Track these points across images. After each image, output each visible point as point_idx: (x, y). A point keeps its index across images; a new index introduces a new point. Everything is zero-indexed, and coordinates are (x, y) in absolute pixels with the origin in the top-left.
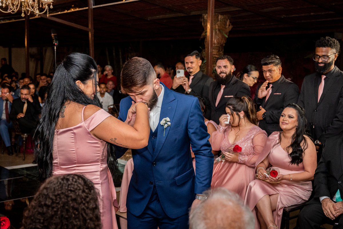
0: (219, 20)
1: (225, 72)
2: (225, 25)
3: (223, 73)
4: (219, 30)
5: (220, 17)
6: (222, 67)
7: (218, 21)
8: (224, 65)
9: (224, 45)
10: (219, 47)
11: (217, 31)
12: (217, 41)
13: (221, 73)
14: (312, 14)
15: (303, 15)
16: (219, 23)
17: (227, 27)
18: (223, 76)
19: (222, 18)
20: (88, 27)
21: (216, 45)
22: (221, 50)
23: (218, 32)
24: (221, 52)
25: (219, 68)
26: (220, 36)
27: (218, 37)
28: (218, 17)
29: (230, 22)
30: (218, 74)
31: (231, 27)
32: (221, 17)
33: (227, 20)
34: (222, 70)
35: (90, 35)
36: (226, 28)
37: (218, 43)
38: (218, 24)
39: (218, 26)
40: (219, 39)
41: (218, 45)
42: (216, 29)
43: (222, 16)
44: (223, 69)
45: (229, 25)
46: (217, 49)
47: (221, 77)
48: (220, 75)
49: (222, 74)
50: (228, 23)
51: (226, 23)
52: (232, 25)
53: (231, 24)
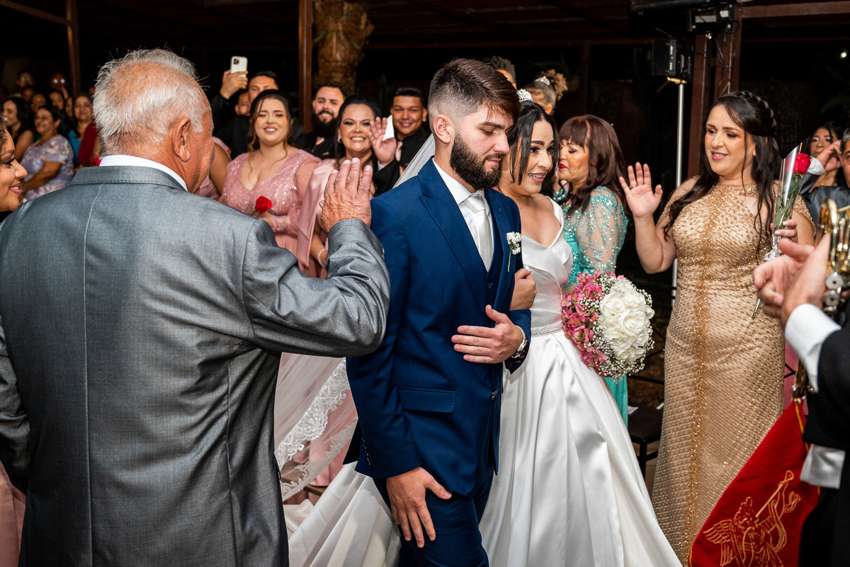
0: (345, 12)
1: (330, 111)
2: (358, 23)
3: (328, 113)
4: (345, 33)
5: (346, 6)
6: (328, 101)
7: (342, 14)
8: (332, 98)
9: (356, 64)
10: (345, 67)
11: (341, 35)
12: (341, 55)
13: (324, 111)
14: (520, 8)
15: (504, 9)
16: (344, 18)
17: (362, 27)
18: (325, 120)
19: (351, 8)
20: (65, 16)
21: (339, 64)
22: (349, 74)
23: (342, 37)
24: (350, 79)
25: (320, 102)
26: (347, 45)
27: (343, 48)
28: (342, 6)
29: (368, 18)
30: (317, 112)
31: (371, 28)
32: (349, 7)
33: (362, 14)
34: (326, 107)
35: (70, 33)
36: (358, 30)
37: (344, 60)
38: (342, 22)
39: (344, 26)
40: (345, 51)
41: (343, 65)
42: (338, 32)
43: (351, 5)
44: (328, 105)
45: (367, 25)
46: (342, 72)
47: (322, 119)
48: (320, 117)
49: (325, 115)
50: (364, 19)
51: (360, 20)
52: (372, 24)
53: (369, 22)
